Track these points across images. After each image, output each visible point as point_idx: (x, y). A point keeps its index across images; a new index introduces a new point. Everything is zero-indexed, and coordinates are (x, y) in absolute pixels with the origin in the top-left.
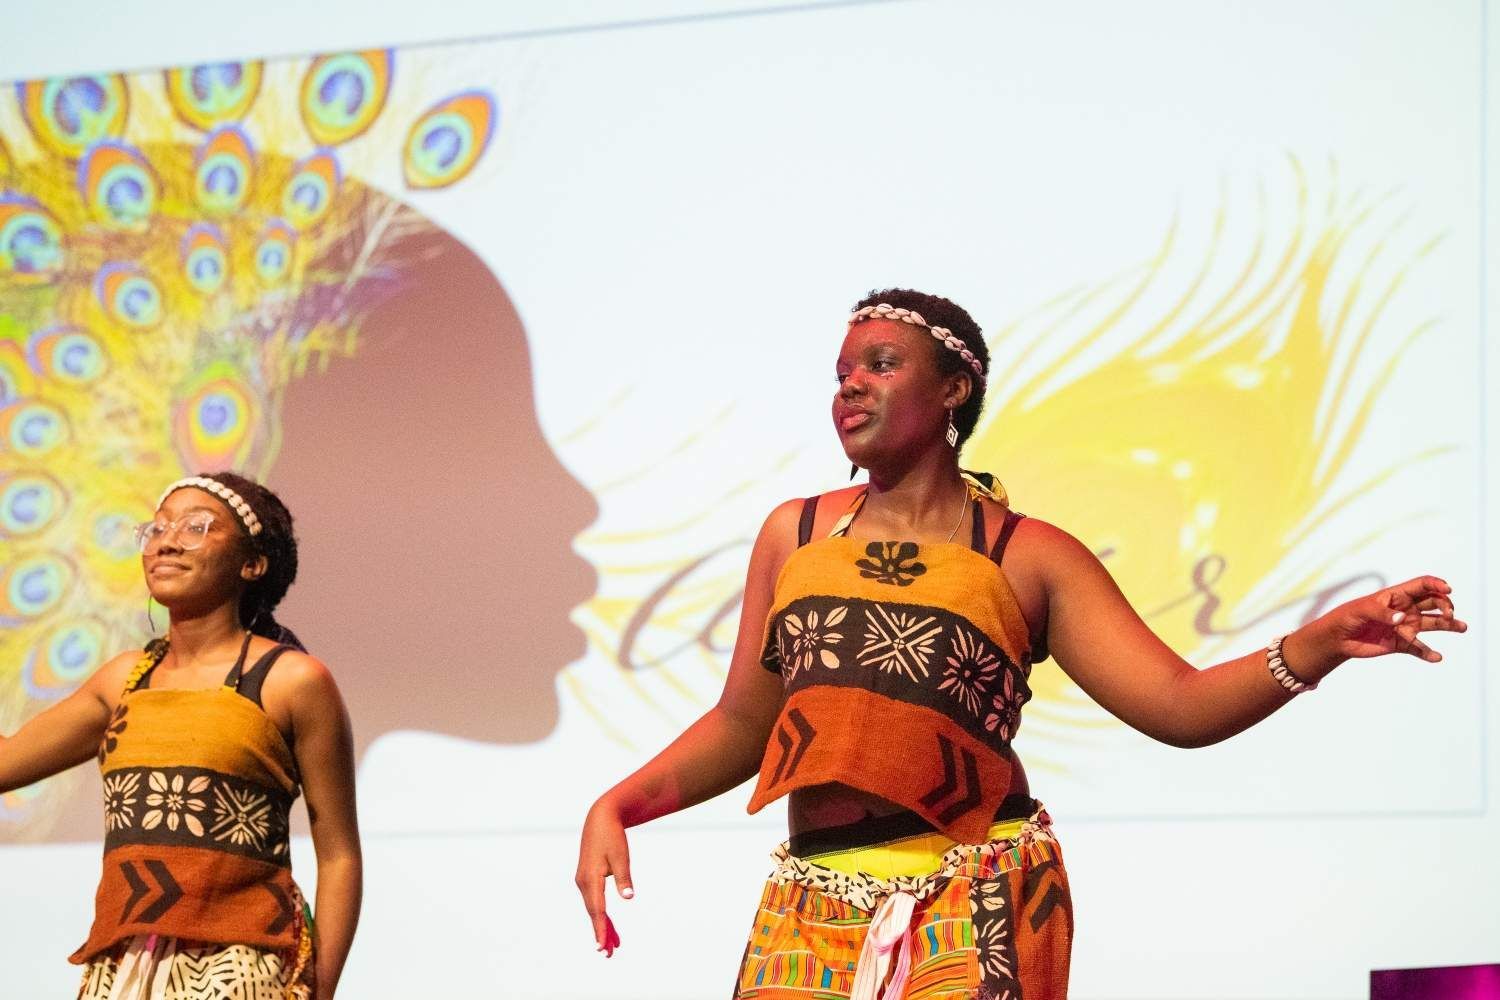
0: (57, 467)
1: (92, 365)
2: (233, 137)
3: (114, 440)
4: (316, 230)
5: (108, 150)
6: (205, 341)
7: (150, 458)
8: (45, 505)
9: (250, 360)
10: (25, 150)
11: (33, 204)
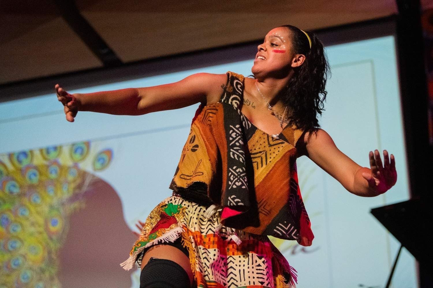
0: (21, 236)
1: (27, 213)
2: (56, 162)
3: (32, 229)
4: (74, 181)
5: (28, 167)
6: (51, 207)
7: (40, 233)
8: (18, 244)
9: (62, 211)
10: (10, 167)
11: (13, 179)
